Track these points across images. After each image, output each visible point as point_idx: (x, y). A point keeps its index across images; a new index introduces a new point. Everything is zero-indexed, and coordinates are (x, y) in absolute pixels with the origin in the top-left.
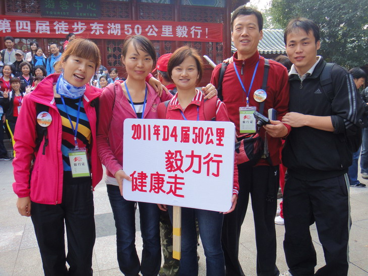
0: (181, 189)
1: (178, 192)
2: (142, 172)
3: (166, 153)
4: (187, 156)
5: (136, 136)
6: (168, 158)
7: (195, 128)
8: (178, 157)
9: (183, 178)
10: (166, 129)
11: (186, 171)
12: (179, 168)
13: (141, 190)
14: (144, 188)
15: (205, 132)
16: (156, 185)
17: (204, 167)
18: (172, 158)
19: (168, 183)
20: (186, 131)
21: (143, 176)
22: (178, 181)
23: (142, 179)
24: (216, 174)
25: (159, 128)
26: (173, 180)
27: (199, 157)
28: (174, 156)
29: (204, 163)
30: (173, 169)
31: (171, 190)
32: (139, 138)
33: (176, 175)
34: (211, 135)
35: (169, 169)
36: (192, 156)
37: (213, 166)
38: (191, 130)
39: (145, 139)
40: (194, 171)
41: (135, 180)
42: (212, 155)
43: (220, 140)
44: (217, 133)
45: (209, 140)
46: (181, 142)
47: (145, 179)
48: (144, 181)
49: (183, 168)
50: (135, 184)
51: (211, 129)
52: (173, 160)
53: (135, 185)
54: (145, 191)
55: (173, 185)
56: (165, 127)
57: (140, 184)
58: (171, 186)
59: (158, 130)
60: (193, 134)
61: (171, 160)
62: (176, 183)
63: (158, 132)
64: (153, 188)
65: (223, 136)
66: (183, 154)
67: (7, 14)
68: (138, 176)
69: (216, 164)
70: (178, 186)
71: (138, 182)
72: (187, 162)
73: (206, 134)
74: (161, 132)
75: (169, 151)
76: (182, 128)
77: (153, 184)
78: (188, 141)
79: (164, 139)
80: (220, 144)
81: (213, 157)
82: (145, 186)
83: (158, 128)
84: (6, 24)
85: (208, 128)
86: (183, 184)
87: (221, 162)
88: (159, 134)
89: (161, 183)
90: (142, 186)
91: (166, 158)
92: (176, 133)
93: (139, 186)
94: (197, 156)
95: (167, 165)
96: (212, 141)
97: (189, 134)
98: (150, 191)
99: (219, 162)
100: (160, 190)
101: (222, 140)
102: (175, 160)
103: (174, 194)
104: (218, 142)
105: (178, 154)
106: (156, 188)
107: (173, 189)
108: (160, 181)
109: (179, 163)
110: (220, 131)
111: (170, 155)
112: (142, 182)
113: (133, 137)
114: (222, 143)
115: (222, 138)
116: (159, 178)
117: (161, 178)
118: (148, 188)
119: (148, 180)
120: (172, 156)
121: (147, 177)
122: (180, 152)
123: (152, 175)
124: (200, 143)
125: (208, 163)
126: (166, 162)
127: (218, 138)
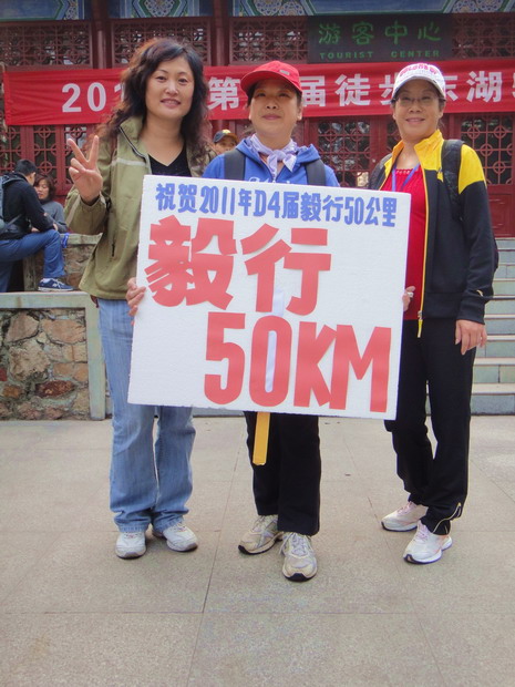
67: (232, 66)
84: (229, 89)
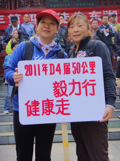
0: (67, 109)
1: (65, 111)
2: (35, 100)
3: (53, 84)
4: (70, 84)
5: (28, 74)
6: (55, 87)
7: (73, 63)
8: (63, 85)
9: (68, 101)
10: (52, 66)
11: (70, 95)
12: (64, 93)
13: (36, 115)
14: (37, 113)
15: (81, 65)
16: (47, 109)
17: (83, 90)
18: (58, 86)
19: (56, 105)
20: (67, 66)
21: (36, 103)
22: (65, 103)
23: (35, 106)
24: (92, 93)
25: (47, 66)
26: (60, 103)
27: (79, 83)
28: (59, 85)
29: (83, 87)
30: (60, 95)
31: (59, 111)
32: (31, 74)
33: (62, 99)
34: (85, 67)
35: (57, 95)
36: (74, 83)
37: (90, 88)
38: (71, 65)
39: (35, 75)
40: (76, 94)
41: (29, 108)
42: (88, 81)
43: (93, 70)
44: (90, 65)
45: (85, 71)
46: (64, 74)
47: (38, 105)
48: (37, 107)
49: (67, 93)
50: (29, 110)
51: (85, 62)
52: (59, 88)
53: (29, 112)
54: (39, 115)
55: (61, 107)
56: (51, 65)
57: (34, 110)
58: (59, 108)
59: (46, 67)
60: (73, 67)
61: (58, 88)
62: (63, 105)
63: (46, 69)
64: (45, 111)
65: (95, 67)
66: (67, 83)
68: (32, 104)
69: (91, 86)
70: (65, 107)
71: (32, 109)
72: (70, 88)
73: (82, 67)
74: (48, 68)
75: (56, 82)
76: (64, 64)
77: (45, 109)
78: (69, 73)
79: (51, 74)
80: (93, 72)
81: (89, 82)
82: (38, 111)
83: (45, 66)
85: (83, 63)
86: (69, 105)
87: (95, 84)
88: (47, 70)
89: (51, 107)
90: (36, 111)
91: (54, 87)
92: (60, 68)
93: (33, 111)
94: (77, 83)
95: (54, 93)
96: (87, 71)
97: (70, 68)
98: (43, 114)
99: (93, 85)
100: (51, 113)
101: (94, 69)
102: (61, 88)
103: (63, 113)
104: (91, 71)
105: (63, 83)
106: (47, 111)
107: (61, 109)
108: (50, 105)
109: (64, 90)
110: (92, 64)
111: (56, 85)
112: (35, 108)
113: (26, 75)
114: (94, 71)
115: (94, 68)
116: (49, 103)
117: (50, 103)
118: (41, 112)
119: (40, 106)
120: (58, 85)
121: (39, 103)
122: (64, 81)
123: (43, 101)
124: (79, 73)
125: (85, 86)
126: (54, 90)
127: (91, 68)
